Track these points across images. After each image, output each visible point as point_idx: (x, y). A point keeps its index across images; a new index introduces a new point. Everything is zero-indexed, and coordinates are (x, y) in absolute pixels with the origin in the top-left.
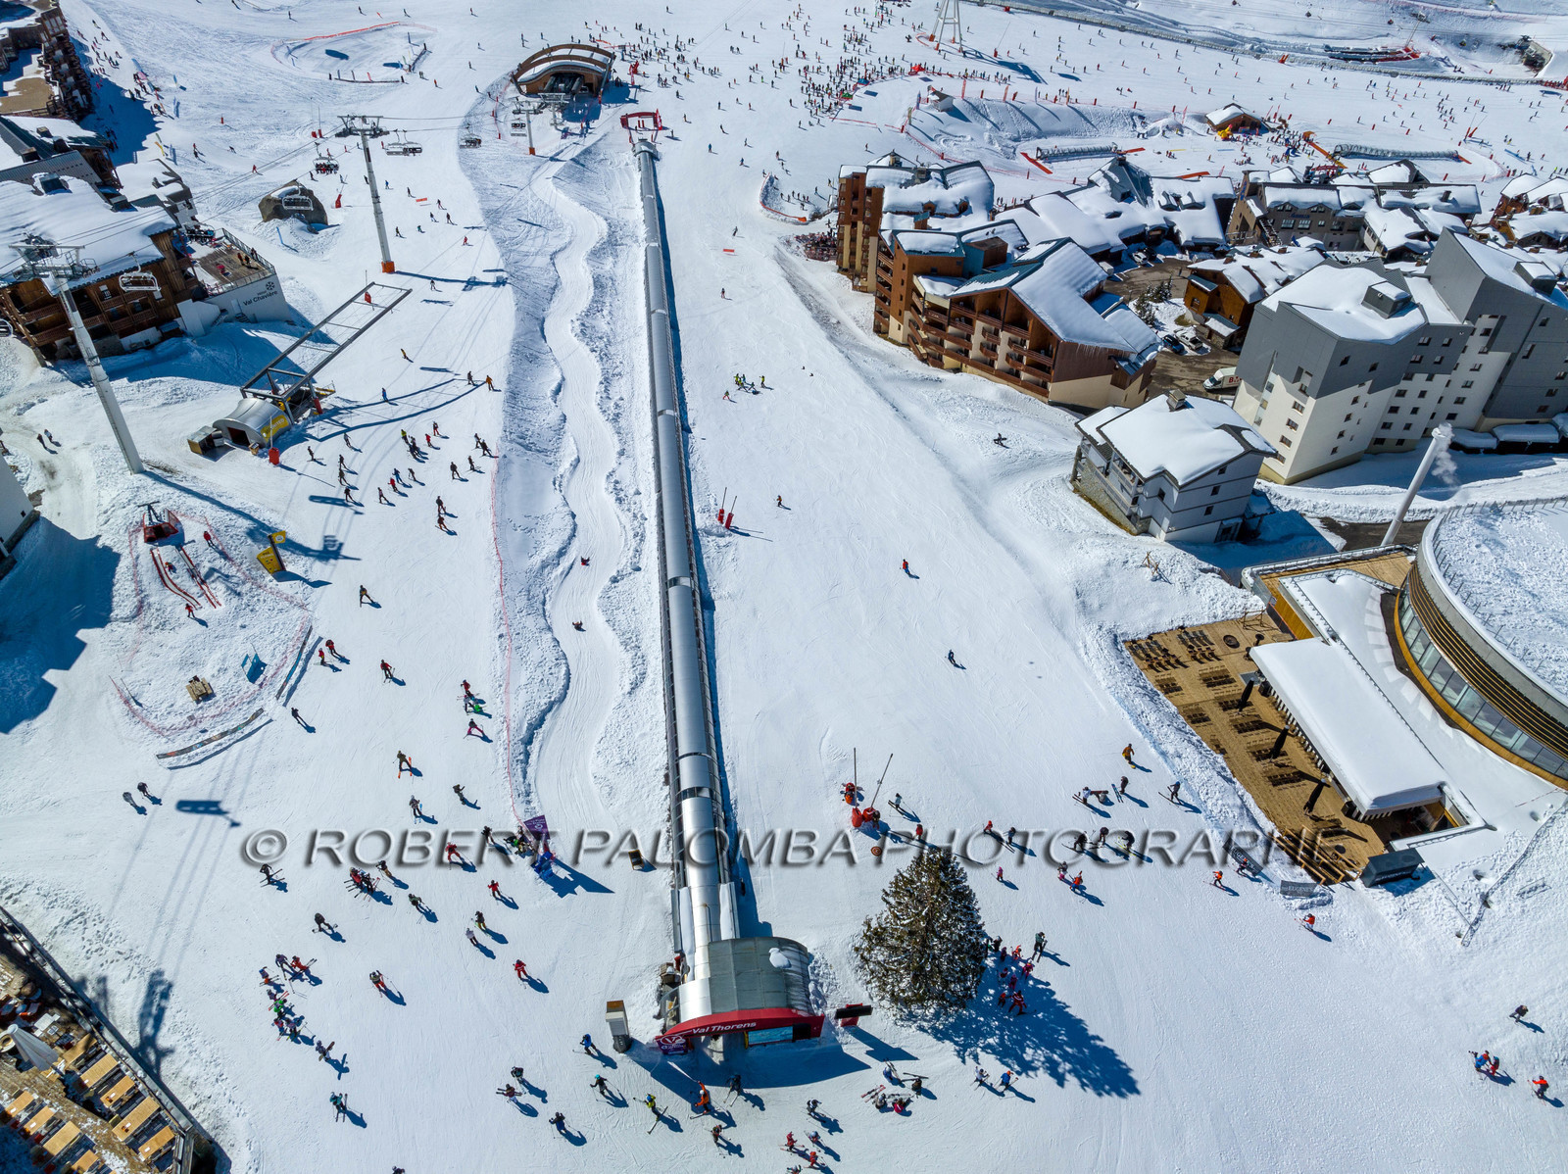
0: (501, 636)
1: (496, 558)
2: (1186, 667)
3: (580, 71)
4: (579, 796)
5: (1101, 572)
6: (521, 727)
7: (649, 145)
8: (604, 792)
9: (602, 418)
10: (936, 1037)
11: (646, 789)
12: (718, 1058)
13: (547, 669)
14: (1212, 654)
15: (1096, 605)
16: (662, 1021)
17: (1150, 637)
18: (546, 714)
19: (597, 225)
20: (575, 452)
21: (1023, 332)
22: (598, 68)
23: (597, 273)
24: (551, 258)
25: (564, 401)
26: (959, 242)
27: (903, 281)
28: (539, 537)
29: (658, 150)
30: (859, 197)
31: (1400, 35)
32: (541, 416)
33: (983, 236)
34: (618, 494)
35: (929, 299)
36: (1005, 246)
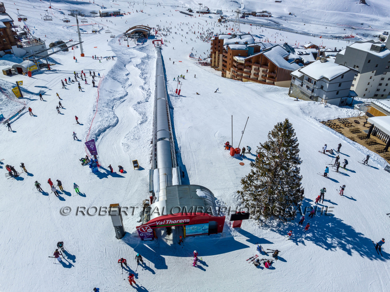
0: (94, 110)
1: (98, 95)
2: (343, 128)
4: (115, 149)
5: (307, 105)
6: (96, 130)
7: (160, 46)
8: (125, 147)
9: (140, 78)
10: (280, 234)
11: (143, 146)
12: (170, 243)
13: (110, 118)
14: (351, 125)
15: (308, 112)
16: (141, 223)
17: (329, 120)
18: (107, 129)
19: (144, 54)
20: (131, 83)
21: (267, 67)
22: (147, 30)
23: (143, 61)
24: (130, 58)
25: (129, 77)
26: (246, 46)
27: (230, 59)
28: (114, 94)
29: (162, 47)
30: (217, 44)
31: (349, 33)
32: (121, 77)
33: (253, 45)
34: (143, 88)
35: (238, 61)
36: (260, 47)
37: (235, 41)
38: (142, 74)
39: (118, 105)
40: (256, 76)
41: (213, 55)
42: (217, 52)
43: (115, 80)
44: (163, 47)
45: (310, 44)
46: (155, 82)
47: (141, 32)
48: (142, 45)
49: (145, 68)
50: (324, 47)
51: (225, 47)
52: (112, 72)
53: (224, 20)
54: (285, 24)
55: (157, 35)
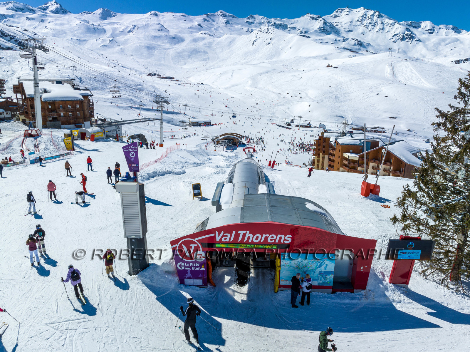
0: (156, 161)
3: (232, 138)
6: (150, 171)
7: (252, 153)
12: (240, 298)
18: (166, 174)
19: (232, 155)
21: (390, 164)
22: (238, 138)
26: (360, 141)
27: (339, 156)
29: (254, 155)
30: (321, 144)
33: (370, 140)
35: (350, 158)
36: (378, 142)
41: (316, 157)
42: (321, 154)
51: (333, 143)
55: (249, 143)
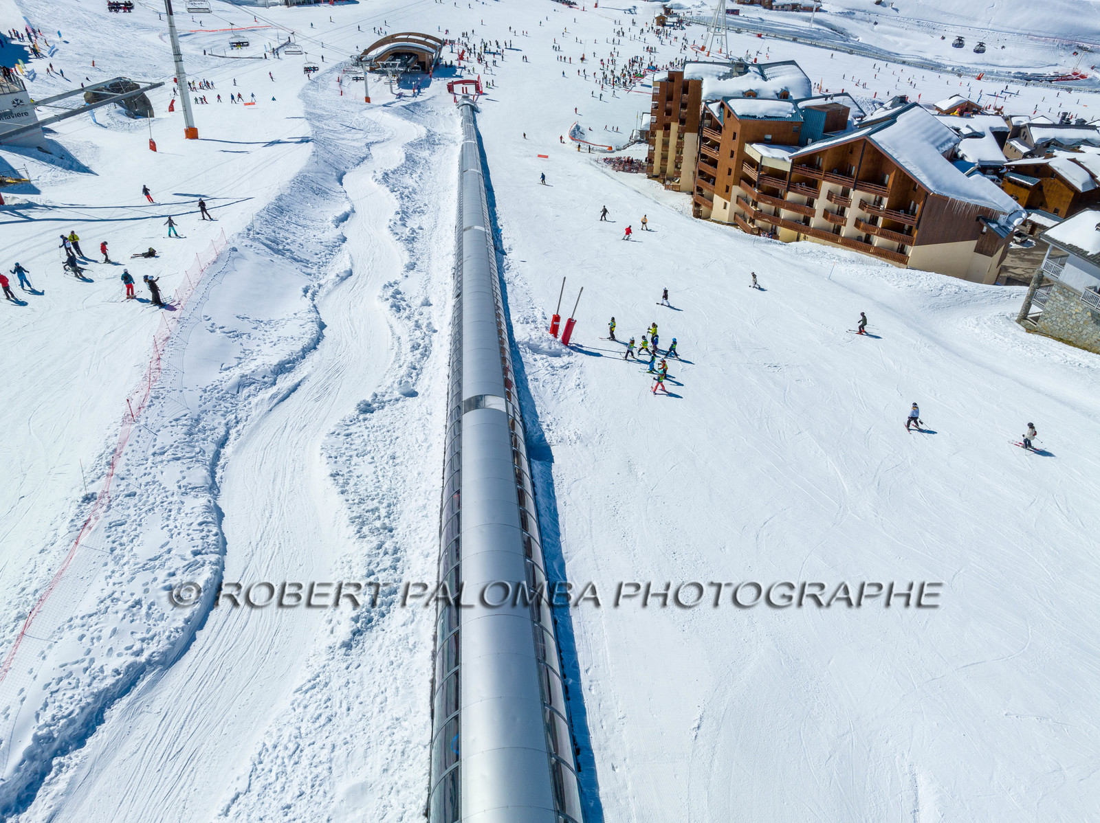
0: (88, 499)
7: (472, 101)
9: (394, 238)
18: (109, 705)
19: (414, 130)
20: (348, 267)
21: (881, 189)
22: (430, 49)
23: (411, 154)
24: (367, 144)
25: (349, 229)
26: (796, 107)
27: (732, 152)
28: (251, 345)
29: (479, 106)
30: (674, 97)
31: (1067, 64)
32: (312, 233)
33: (821, 102)
34: (397, 302)
35: (766, 163)
36: (847, 110)
37: (745, 89)
38: (404, 215)
39: (257, 426)
40: (832, 220)
41: (660, 134)
42: (675, 127)
43: (277, 252)
44: (481, 102)
45: (954, 101)
46: (451, 261)
47: (411, 55)
48: (414, 96)
49: (415, 185)
50: (999, 110)
51: (714, 108)
52: (279, 209)
53: (675, 19)
54: (863, 34)
55: (463, 63)
